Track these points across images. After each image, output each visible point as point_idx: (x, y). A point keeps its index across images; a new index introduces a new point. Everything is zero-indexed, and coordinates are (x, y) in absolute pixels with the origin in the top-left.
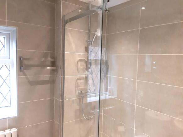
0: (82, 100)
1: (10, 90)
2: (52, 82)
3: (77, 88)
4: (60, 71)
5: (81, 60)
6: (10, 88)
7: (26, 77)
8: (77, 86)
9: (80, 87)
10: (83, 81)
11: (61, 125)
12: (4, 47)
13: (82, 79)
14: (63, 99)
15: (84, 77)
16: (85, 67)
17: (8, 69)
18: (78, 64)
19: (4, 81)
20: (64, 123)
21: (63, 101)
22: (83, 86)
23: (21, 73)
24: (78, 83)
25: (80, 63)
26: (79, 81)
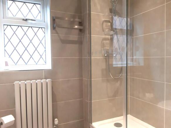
0: (108, 60)
1: (45, 50)
2: (80, 42)
3: (103, 48)
4: (87, 32)
5: (106, 21)
6: (45, 48)
7: (58, 35)
8: (103, 45)
9: (106, 47)
10: (108, 42)
11: (89, 80)
12: (40, 13)
13: (107, 40)
14: (91, 56)
15: (110, 38)
16: (110, 28)
17: (43, 31)
18: (103, 25)
19: (40, 42)
20: (92, 79)
21: (91, 58)
22: (108, 47)
23: (54, 31)
24: (103, 43)
25: (105, 24)
26: (105, 42)
